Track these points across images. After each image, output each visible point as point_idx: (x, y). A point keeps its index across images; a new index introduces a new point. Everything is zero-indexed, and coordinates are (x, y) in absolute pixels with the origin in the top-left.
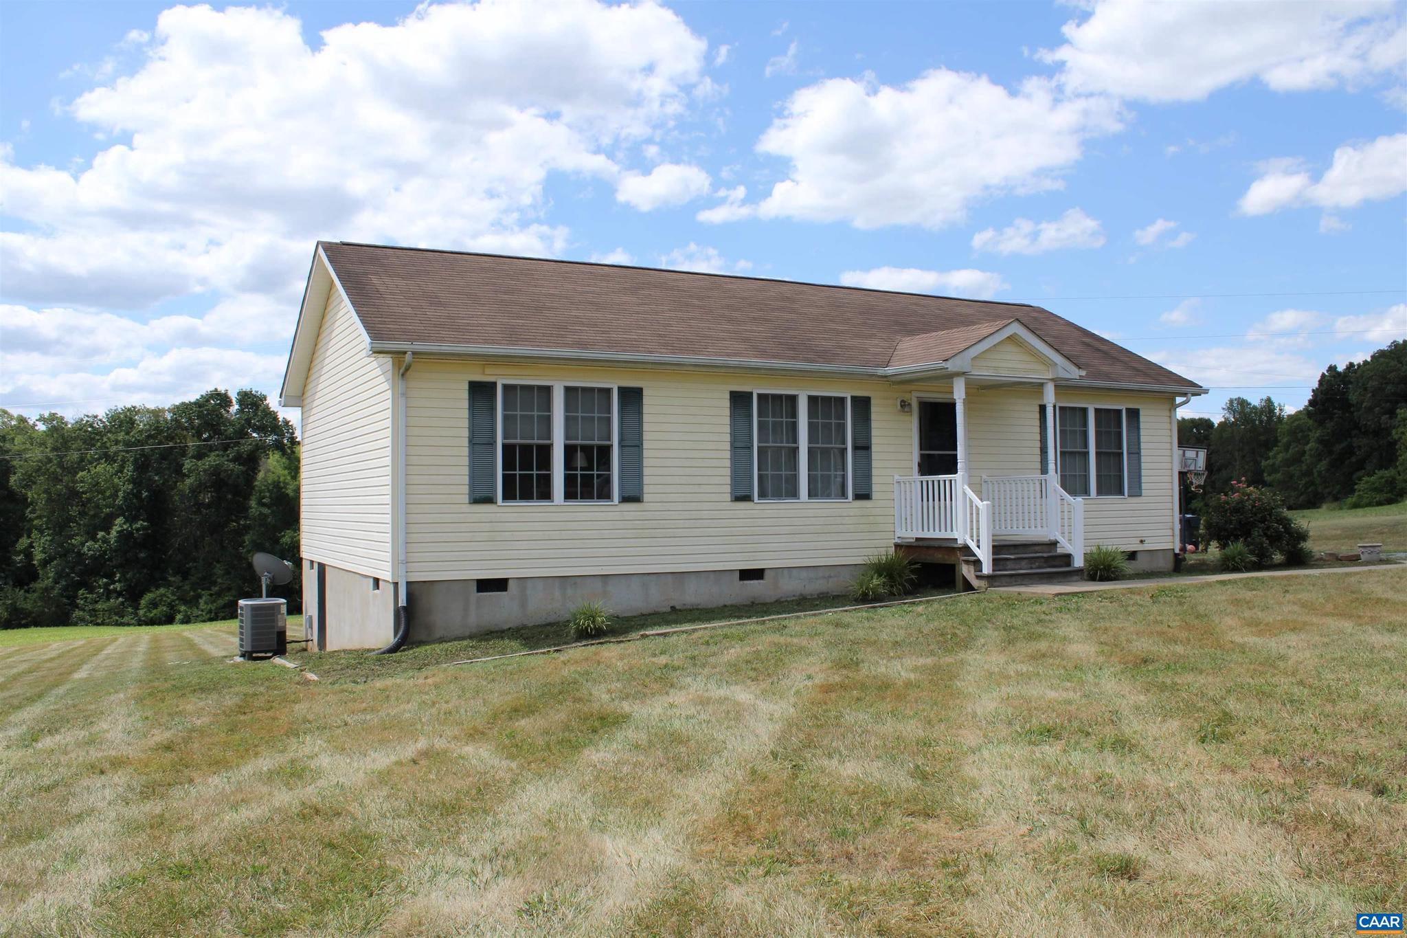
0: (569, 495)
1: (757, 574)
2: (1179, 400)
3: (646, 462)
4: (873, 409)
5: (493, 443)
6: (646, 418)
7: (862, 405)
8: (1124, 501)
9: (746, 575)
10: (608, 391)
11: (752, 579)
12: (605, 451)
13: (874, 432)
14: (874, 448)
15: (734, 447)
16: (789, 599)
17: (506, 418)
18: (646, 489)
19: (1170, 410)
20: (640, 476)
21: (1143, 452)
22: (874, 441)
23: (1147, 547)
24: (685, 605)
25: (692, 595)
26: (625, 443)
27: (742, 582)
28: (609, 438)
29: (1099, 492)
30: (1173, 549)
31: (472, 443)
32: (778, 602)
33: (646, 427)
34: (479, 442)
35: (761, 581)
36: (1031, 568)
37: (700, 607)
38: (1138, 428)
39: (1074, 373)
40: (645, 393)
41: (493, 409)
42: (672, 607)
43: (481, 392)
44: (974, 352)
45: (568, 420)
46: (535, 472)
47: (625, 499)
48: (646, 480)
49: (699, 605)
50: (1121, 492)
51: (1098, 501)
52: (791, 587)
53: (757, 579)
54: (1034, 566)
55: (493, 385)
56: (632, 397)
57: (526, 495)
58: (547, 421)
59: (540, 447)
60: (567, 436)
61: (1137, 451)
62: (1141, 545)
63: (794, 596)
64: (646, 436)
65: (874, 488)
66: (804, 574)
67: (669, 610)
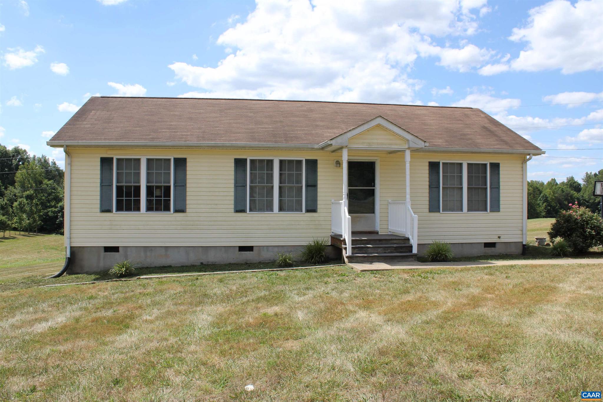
0: (149, 208)
1: (250, 249)
2: (528, 157)
3: (188, 194)
4: (319, 166)
5: (111, 185)
6: (188, 173)
7: (312, 164)
8: (487, 215)
9: (242, 249)
10: (169, 160)
11: (247, 251)
12: (167, 189)
13: (319, 178)
14: (319, 186)
15: (236, 186)
16: (266, 262)
17: (118, 174)
18: (188, 206)
19: (522, 163)
20: (184, 200)
21: (501, 187)
22: (319, 182)
23: (502, 240)
24: (208, 262)
25: (211, 258)
26: (176, 185)
27: (240, 252)
28: (169, 182)
29: (469, 210)
30: (522, 242)
31: (102, 186)
32: (260, 263)
33: (188, 177)
34: (105, 185)
35: (251, 252)
36: (385, 253)
37: (216, 264)
38: (499, 174)
39: (421, 144)
40: (188, 160)
41: (111, 169)
42: (201, 263)
43: (106, 162)
44: (349, 135)
45: (148, 174)
46: (133, 198)
47: (176, 211)
48: (188, 202)
49: (215, 262)
50: (486, 210)
51: (467, 215)
52: (266, 256)
53: (250, 251)
54: (387, 251)
55: (112, 159)
56: (181, 163)
57: (128, 209)
58: (138, 175)
59: (135, 187)
60: (148, 181)
61: (497, 186)
62: (499, 239)
63: (270, 260)
64: (188, 181)
65: (319, 206)
66: (276, 249)
67: (200, 264)
